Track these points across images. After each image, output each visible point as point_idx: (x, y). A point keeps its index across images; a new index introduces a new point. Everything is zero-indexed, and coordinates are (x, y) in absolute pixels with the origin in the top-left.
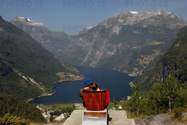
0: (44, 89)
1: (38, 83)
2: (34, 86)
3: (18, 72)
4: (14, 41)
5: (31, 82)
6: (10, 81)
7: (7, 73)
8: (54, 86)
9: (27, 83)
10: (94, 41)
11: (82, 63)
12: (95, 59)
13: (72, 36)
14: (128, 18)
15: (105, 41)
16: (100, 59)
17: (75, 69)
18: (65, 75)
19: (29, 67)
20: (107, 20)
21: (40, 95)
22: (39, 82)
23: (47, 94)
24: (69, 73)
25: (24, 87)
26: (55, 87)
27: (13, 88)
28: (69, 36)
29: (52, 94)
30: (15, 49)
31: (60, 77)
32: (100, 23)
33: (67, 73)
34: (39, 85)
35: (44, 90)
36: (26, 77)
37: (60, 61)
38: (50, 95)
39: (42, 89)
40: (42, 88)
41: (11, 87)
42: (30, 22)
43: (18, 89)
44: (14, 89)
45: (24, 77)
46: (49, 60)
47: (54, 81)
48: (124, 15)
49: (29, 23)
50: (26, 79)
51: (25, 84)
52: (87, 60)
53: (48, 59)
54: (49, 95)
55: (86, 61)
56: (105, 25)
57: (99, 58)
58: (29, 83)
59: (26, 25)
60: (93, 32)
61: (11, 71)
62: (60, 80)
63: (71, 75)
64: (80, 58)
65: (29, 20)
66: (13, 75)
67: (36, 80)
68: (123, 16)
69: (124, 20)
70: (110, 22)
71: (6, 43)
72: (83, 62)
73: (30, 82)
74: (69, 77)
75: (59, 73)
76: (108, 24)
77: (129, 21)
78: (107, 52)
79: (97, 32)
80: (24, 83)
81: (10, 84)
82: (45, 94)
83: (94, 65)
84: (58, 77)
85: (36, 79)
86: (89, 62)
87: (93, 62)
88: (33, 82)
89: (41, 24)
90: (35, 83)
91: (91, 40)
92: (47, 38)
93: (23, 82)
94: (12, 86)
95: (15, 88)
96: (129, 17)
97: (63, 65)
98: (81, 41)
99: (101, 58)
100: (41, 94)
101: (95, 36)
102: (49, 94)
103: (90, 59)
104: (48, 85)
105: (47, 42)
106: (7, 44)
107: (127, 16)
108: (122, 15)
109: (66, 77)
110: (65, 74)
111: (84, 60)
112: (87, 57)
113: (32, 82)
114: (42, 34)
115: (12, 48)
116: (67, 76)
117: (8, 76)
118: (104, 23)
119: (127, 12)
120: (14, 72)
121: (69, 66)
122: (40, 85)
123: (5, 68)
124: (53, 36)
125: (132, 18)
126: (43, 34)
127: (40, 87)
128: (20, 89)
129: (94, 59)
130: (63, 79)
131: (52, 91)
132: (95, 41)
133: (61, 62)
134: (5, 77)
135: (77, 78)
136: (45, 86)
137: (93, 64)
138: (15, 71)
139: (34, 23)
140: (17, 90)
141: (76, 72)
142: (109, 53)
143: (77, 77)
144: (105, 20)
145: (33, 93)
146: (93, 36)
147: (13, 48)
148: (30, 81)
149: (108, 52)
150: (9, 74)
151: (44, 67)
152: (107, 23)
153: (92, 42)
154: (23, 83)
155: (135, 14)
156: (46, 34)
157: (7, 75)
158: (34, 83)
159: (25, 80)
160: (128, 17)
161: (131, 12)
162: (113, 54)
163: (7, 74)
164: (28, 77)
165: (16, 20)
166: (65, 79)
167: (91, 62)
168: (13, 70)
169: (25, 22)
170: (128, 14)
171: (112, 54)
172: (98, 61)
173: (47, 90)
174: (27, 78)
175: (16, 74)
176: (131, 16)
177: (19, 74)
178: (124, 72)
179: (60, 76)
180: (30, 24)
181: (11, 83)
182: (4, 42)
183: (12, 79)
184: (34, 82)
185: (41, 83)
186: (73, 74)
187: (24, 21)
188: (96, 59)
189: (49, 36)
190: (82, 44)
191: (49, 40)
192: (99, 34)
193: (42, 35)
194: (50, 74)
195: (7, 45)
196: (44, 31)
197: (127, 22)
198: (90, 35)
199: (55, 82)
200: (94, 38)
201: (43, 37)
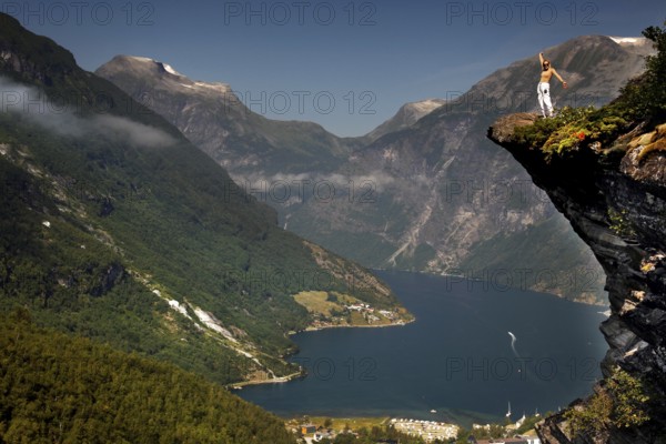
0: (257, 357)
1: (231, 331)
2: (214, 341)
3: (151, 283)
4: (125, 154)
5: (200, 323)
6: (123, 318)
7: (110, 285)
8: (290, 346)
9: (187, 328)
10: (446, 165)
11: (393, 259)
12: (451, 241)
13: (349, 142)
14: (600, 64)
15: (496, 163)
16: (475, 244)
17: (372, 280)
18: (331, 304)
19: (188, 264)
20: (506, 75)
21: (242, 380)
22: (232, 327)
23: (270, 376)
24: (347, 297)
25: (176, 342)
26: (297, 352)
27: (136, 345)
28: (339, 139)
29: (289, 377)
30: (132, 186)
31: (312, 313)
32: (474, 87)
33: (340, 297)
34: (234, 340)
35: (256, 360)
36: (181, 303)
37: (306, 243)
38: (282, 379)
39: (248, 355)
40: (248, 351)
41: (126, 342)
42: (177, 78)
43: (157, 351)
44: (141, 350)
45: (174, 303)
46: (264, 239)
47: (286, 326)
48: (581, 51)
49: (172, 81)
50: (183, 310)
51: (179, 333)
52: (415, 245)
53: (261, 235)
54: (276, 380)
55: (409, 248)
56: (497, 95)
57: (466, 237)
58: (195, 329)
59: (158, 92)
60: (442, 124)
61: (124, 277)
62: (311, 323)
63: (356, 304)
64: (382, 237)
65: (168, 68)
66: (130, 293)
67: (219, 319)
68: (577, 57)
69: (583, 73)
70: (519, 84)
71: (95, 162)
72: (397, 253)
73: (197, 325)
74: (348, 314)
75: (304, 294)
76: (511, 92)
77: (607, 78)
78: (505, 211)
79: (462, 127)
80: (174, 328)
81: (124, 328)
82: (260, 378)
83: (444, 267)
84: (304, 312)
85: (220, 315)
86: (425, 252)
87: (441, 255)
88: (208, 324)
89: (220, 87)
90: (219, 329)
91: (434, 159)
92: (247, 147)
93: (170, 323)
94: (130, 336)
95: (141, 346)
96: (605, 62)
97: (320, 261)
98: (389, 161)
99: (476, 238)
100: (246, 374)
101: (453, 143)
102: (278, 376)
103: (429, 243)
104: (267, 343)
105: (246, 162)
106: (102, 167)
107: (597, 57)
108: (574, 53)
109: (334, 313)
110: (332, 299)
111: (401, 245)
112: (417, 231)
113: (205, 326)
114: (226, 128)
115: (119, 183)
116: (339, 308)
117: (112, 297)
118: (491, 87)
119: (595, 41)
120: (134, 283)
121: (348, 265)
122: (237, 338)
123: (103, 264)
124: (271, 140)
125: (619, 65)
126: (229, 129)
127: (241, 348)
128: (163, 352)
129: (447, 241)
130: (323, 319)
131: (289, 366)
132: (451, 165)
133: (312, 246)
134: (103, 298)
135: (380, 317)
136: (258, 343)
137: (441, 264)
138: (138, 279)
139: (192, 84)
140: (151, 353)
141: (378, 292)
142: (513, 216)
143: (382, 312)
144: (498, 73)
145: (213, 369)
146: (443, 142)
147: (123, 185)
148: (197, 319)
149: (509, 214)
150: (115, 289)
151: (247, 269)
152: (508, 88)
153: (440, 168)
154: (170, 327)
155: (632, 47)
156: (242, 129)
157: (109, 294)
158: (213, 331)
159: (178, 314)
160: (600, 60)
161: (617, 41)
162: (531, 221)
163: (109, 290)
164: (191, 306)
165: (120, 68)
166: (330, 321)
167: (433, 255)
168: (130, 272)
169: (157, 80)
170: (600, 48)
171: (528, 220)
172: (463, 253)
173: (266, 358)
174: (188, 309)
175: (142, 289)
176: (613, 58)
177: (156, 292)
178: (584, 301)
179: (309, 309)
180: (176, 87)
181: (126, 323)
182: (91, 156)
183: (130, 309)
184: (214, 326)
185: (241, 333)
186: (365, 301)
187: (152, 74)
188: (453, 243)
189: (254, 140)
190: (395, 176)
191: (251, 156)
192: (467, 136)
193: (226, 134)
194: (269, 295)
195: (101, 170)
196: (231, 118)
197: (595, 83)
198: (431, 139)
199: (292, 329)
200: (446, 150)
201: (226, 141)
